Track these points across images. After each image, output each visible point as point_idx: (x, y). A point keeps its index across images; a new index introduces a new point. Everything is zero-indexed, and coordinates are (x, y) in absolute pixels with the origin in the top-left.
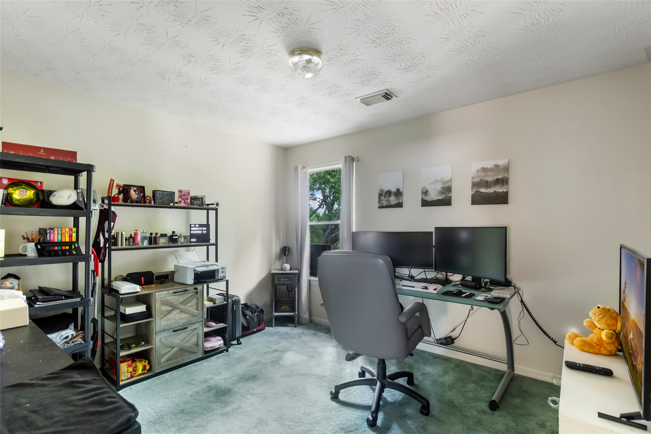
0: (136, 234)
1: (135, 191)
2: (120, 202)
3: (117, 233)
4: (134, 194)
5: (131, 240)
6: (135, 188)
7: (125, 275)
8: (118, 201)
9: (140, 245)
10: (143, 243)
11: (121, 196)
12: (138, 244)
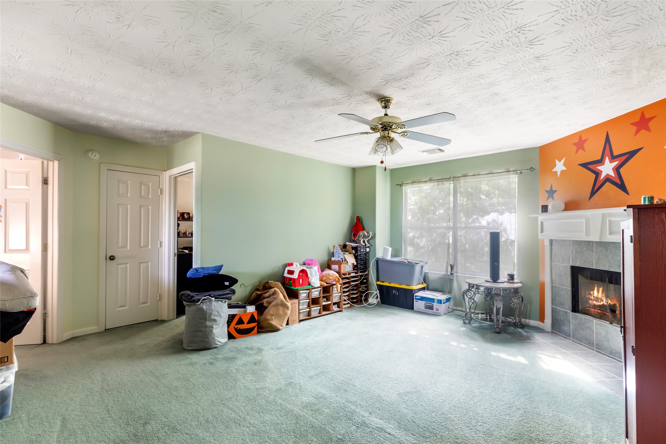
0: (186, 232)
1: (186, 215)
2: (181, 219)
3: (180, 231)
4: (186, 216)
5: (185, 234)
6: (186, 214)
7: (182, 247)
8: (180, 219)
9: (188, 236)
10: (189, 235)
11: (181, 217)
12: (187, 235)
